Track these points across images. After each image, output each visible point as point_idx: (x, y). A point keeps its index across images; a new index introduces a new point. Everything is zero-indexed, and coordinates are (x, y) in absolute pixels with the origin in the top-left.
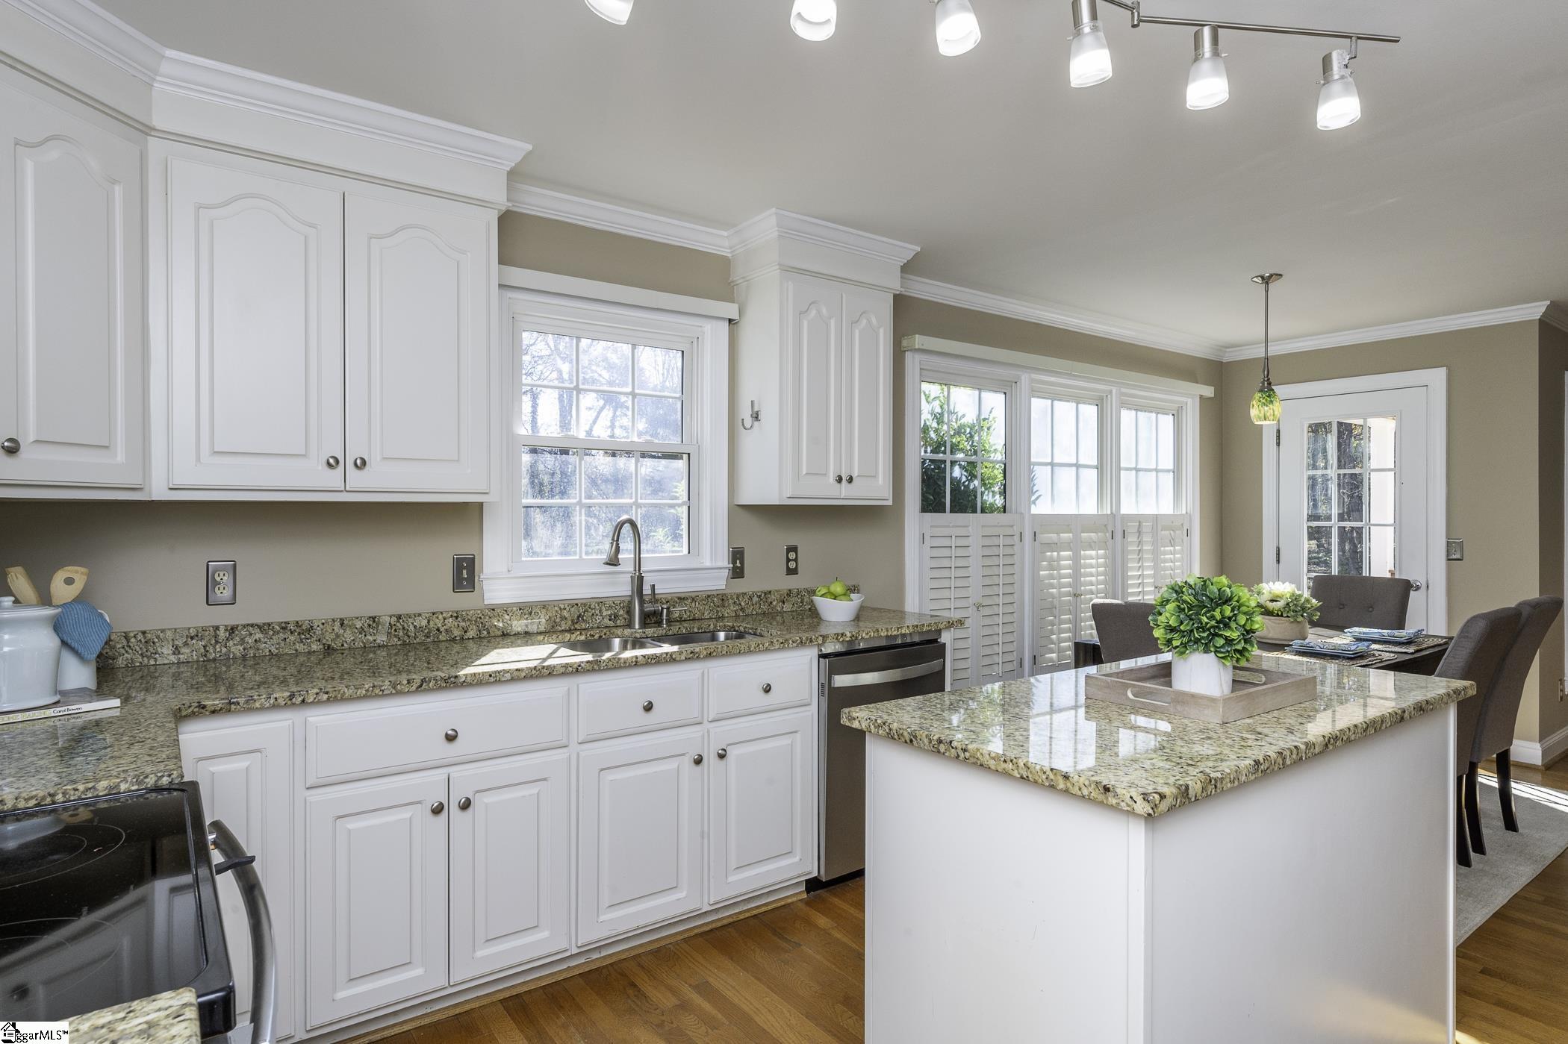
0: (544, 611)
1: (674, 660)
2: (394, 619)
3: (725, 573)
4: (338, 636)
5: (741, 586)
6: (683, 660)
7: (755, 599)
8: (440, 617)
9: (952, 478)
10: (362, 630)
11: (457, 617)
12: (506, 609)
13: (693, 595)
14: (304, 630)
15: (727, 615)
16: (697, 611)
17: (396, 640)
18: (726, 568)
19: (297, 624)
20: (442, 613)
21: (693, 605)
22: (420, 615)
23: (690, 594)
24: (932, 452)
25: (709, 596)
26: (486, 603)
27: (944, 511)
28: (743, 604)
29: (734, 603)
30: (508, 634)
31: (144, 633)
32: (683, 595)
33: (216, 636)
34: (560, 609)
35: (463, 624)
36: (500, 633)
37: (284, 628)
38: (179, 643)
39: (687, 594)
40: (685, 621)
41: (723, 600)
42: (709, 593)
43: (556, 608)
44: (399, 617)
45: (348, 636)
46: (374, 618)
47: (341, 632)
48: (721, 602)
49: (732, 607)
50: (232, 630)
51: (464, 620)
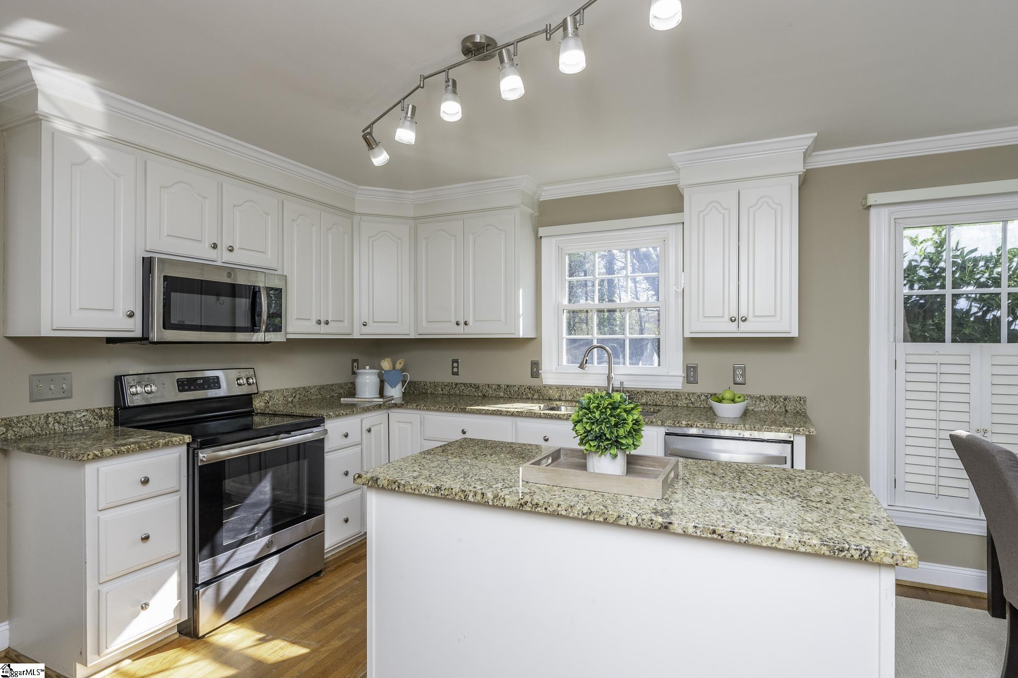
0: (568, 390)
1: (560, 418)
2: (506, 386)
3: (681, 379)
4: (487, 391)
5: (692, 388)
6: (565, 419)
7: (703, 397)
8: (523, 388)
9: (954, 311)
10: (495, 390)
11: (530, 389)
12: (550, 387)
13: (655, 390)
14: (477, 387)
15: (680, 405)
16: (658, 400)
17: (507, 395)
18: (681, 376)
19: (475, 385)
20: (524, 386)
21: (655, 396)
22: (515, 386)
23: (653, 390)
24: (920, 288)
25: (667, 392)
26: (544, 383)
27: (944, 341)
28: (692, 399)
29: (686, 398)
30: (551, 399)
31: (434, 382)
32: (648, 390)
33: (452, 386)
34: (576, 390)
35: (532, 392)
36: (548, 398)
37: (471, 386)
38: (443, 387)
39: (652, 390)
40: (650, 405)
41: (677, 395)
42: (667, 391)
43: (574, 390)
44: (508, 386)
45: (490, 391)
46: (499, 385)
47: (488, 389)
48: (675, 397)
49: (684, 401)
50: (456, 384)
51: (532, 390)
